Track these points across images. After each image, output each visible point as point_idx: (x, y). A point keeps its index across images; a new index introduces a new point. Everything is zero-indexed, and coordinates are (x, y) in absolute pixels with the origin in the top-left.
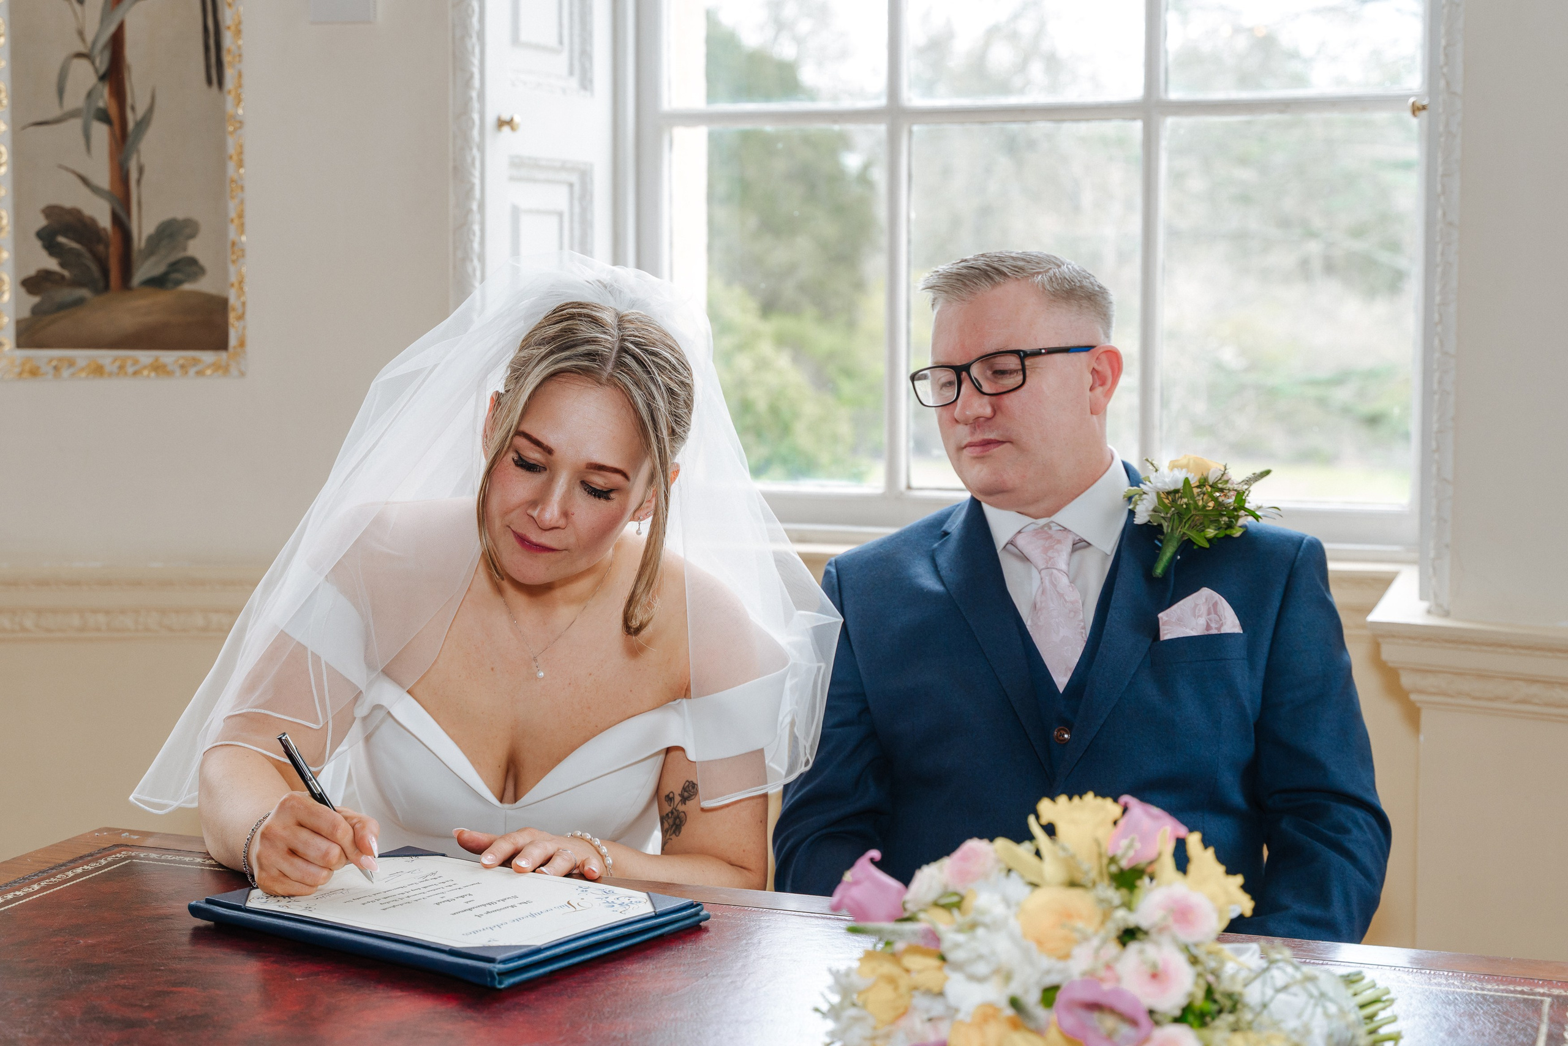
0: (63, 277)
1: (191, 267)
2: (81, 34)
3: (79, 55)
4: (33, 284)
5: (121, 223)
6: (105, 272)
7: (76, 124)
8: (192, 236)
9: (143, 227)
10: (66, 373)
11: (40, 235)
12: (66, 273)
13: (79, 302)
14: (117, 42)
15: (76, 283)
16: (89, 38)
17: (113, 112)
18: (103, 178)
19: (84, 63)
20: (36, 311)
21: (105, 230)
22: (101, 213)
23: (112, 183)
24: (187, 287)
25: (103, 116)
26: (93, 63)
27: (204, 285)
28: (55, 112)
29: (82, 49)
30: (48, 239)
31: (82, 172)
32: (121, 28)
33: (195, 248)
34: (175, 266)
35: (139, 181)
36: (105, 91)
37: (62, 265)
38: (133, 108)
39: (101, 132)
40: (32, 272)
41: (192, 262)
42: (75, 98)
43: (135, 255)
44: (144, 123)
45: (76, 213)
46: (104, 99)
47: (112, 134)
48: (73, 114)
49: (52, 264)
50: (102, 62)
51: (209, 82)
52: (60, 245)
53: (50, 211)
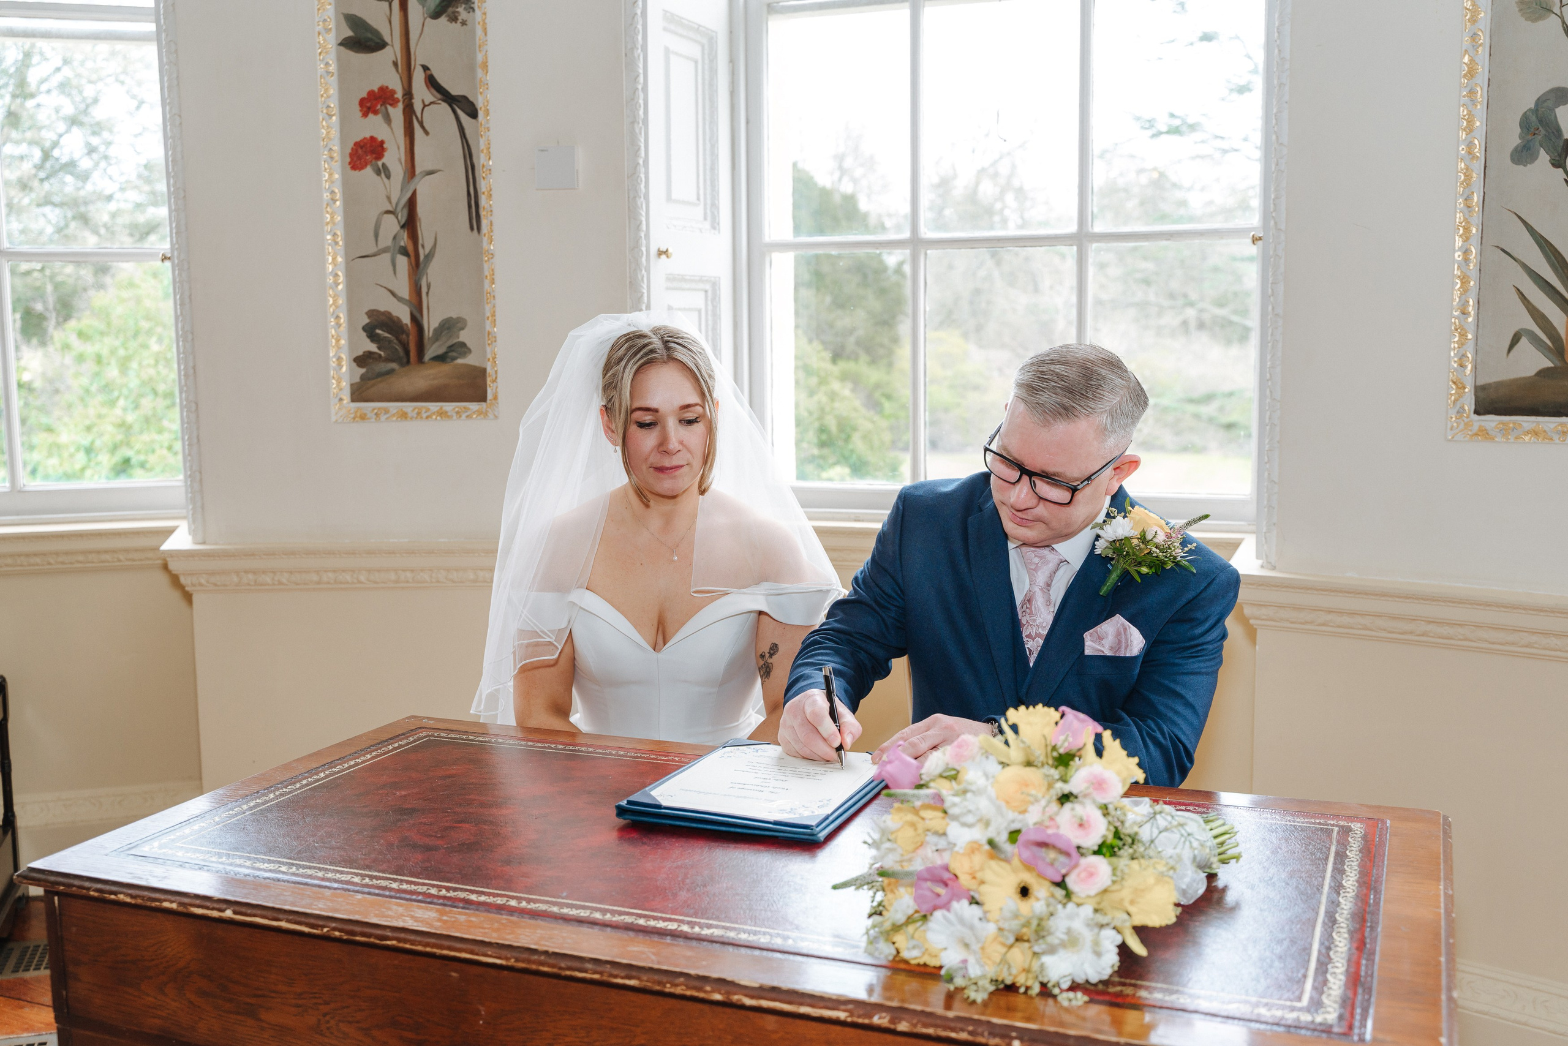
0: (380, 355)
1: (462, 349)
2: (389, 198)
3: (388, 212)
4: (361, 360)
5: (416, 321)
6: (407, 352)
7: (387, 257)
8: (462, 329)
9: (431, 322)
10: (383, 417)
11: (364, 329)
12: (382, 353)
13: (391, 372)
14: (412, 203)
15: (388, 360)
16: (394, 200)
17: (410, 249)
18: (405, 292)
19: (391, 217)
20: (363, 378)
21: (407, 325)
22: (404, 315)
23: (410, 295)
24: (460, 361)
25: (404, 252)
26: (397, 218)
27: (470, 360)
28: (373, 249)
29: (391, 209)
30: (370, 331)
31: (391, 288)
32: (414, 193)
33: (464, 336)
34: (451, 348)
35: (427, 293)
36: (405, 235)
37: (379, 348)
38: (423, 246)
39: (402, 262)
40: (360, 353)
41: (463, 345)
42: (386, 240)
43: (426, 341)
44: (429, 256)
45: (387, 314)
46: (404, 240)
47: (410, 263)
48: (385, 250)
49: (373, 347)
50: (403, 216)
51: (472, 228)
52: (378, 335)
53: (371, 313)
